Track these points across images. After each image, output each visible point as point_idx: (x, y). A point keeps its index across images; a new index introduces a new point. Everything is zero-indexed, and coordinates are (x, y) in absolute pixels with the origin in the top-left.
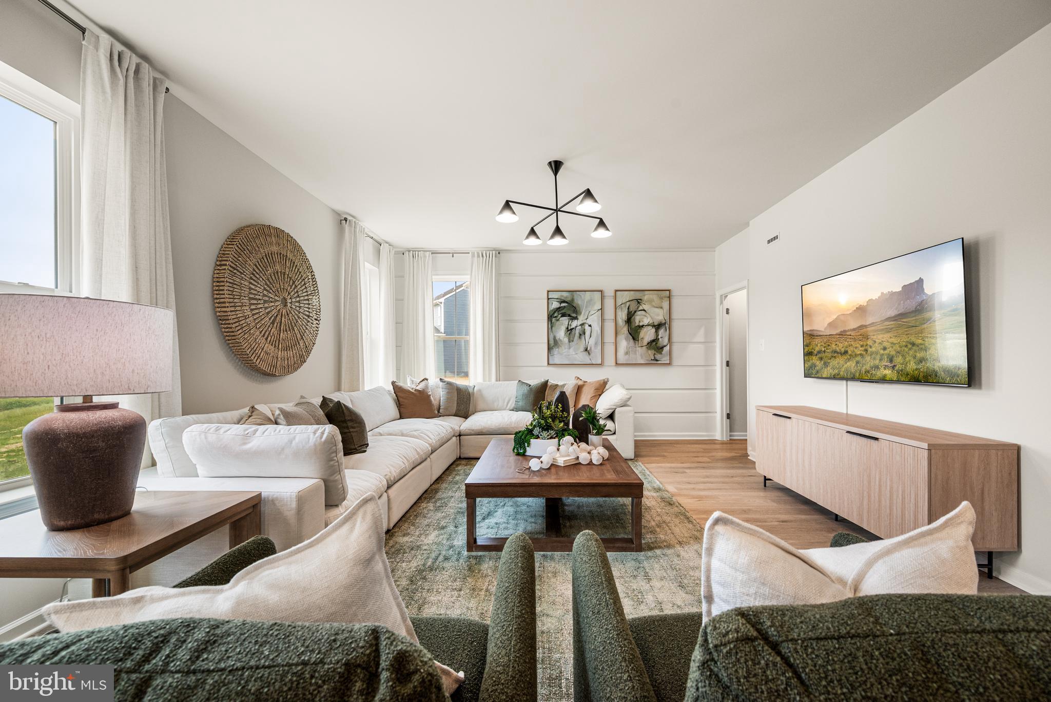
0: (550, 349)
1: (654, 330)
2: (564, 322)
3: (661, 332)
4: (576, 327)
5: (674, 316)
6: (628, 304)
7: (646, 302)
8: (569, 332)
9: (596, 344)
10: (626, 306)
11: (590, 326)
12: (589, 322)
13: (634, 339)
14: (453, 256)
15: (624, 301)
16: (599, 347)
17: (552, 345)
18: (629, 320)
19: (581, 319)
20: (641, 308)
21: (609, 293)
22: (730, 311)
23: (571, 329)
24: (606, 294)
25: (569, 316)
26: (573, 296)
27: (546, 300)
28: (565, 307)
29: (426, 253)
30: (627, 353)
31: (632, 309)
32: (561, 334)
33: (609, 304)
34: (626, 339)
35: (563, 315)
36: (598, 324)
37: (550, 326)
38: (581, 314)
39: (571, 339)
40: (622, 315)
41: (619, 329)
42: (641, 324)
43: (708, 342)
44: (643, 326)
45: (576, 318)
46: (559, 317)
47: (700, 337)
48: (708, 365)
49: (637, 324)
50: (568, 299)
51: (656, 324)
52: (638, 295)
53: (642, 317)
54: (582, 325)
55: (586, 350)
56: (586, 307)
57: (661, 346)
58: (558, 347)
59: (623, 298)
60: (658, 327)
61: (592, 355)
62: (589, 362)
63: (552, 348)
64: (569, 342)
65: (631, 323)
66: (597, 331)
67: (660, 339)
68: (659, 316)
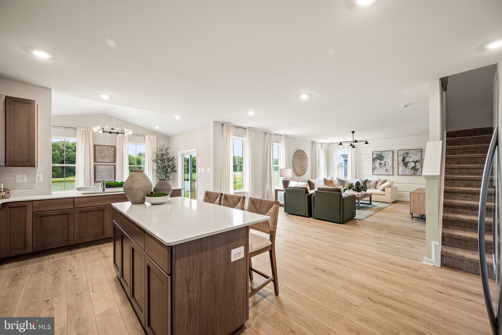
0: (373, 170)
1: (414, 163)
2: (378, 161)
3: (417, 164)
4: (383, 163)
5: (423, 158)
6: (403, 155)
7: (411, 153)
9: (390, 168)
11: (388, 162)
12: (387, 161)
13: (405, 166)
15: (401, 154)
16: (392, 169)
18: (403, 160)
19: (384, 160)
20: (408, 156)
21: (396, 151)
23: (381, 164)
24: (394, 152)
25: (380, 159)
26: (382, 153)
27: (372, 155)
28: (379, 157)
30: (402, 171)
31: (405, 156)
32: (377, 165)
33: (396, 155)
34: (402, 166)
35: (378, 159)
36: (391, 162)
37: (373, 163)
38: (384, 158)
39: (381, 167)
40: (401, 159)
41: (400, 163)
42: (408, 161)
44: (409, 162)
45: (383, 160)
46: (376, 160)
49: (407, 161)
50: (380, 154)
51: (415, 161)
52: (407, 151)
53: (409, 159)
54: (385, 162)
55: (386, 170)
56: (386, 156)
57: (417, 169)
58: (376, 169)
60: (416, 162)
61: (389, 172)
62: (387, 174)
63: (374, 170)
64: (380, 168)
65: (404, 161)
66: (391, 164)
67: (417, 166)
68: (416, 158)
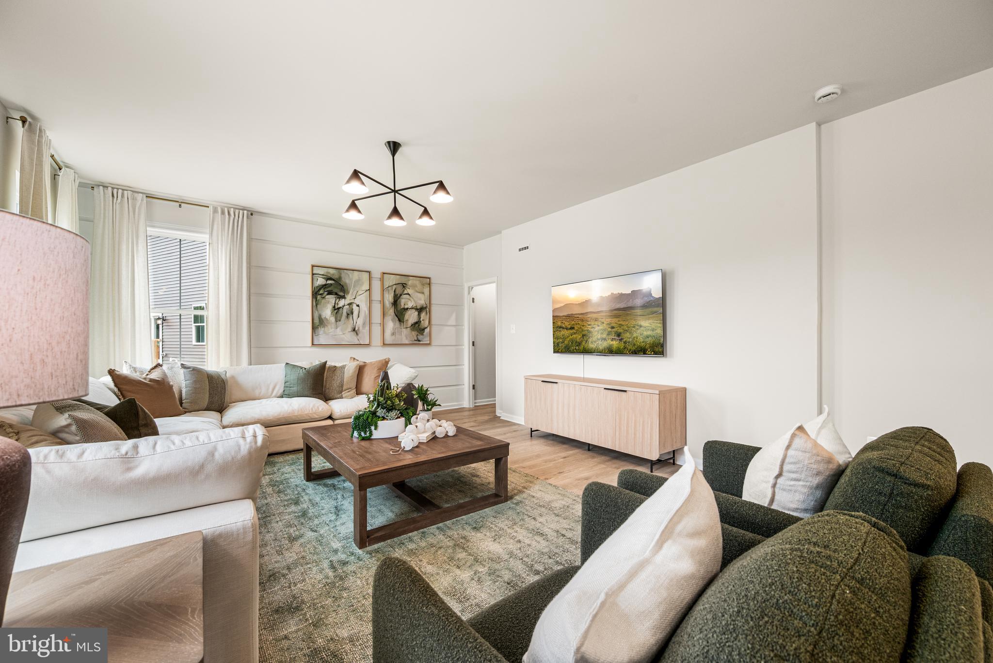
0: (314, 328)
1: (417, 313)
2: (331, 300)
3: (423, 315)
4: (343, 306)
5: (433, 302)
6: (394, 287)
7: (410, 286)
8: (336, 311)
9: (364, 324)
10: (392, 289)
11: (358, 306)
12: (357, 301)
13: (400, 320)
14: (180, 206)
15: (391, 284)
16: (367, 328)
17: (317, 324)
18: (395, 303)
19: (349, 298)
20: (406, 292)
21: (376, 275)
22: (475, 300)
23: (339, 308)
24: (373, 275)
25: (336, 294)
26: (341, 274)
27: (310, 276)
28: (331, 284)
29: (136, 195)
30: (393, 334)
31: (398, 292)
32: (327, 312)
33: (377, 286)
34: (393, 320)
35: (330, 293)
36: (366, 304)
37: (314, 304)
38: (348, 293)
39: (338, 318)
40: (389, 298)
41: (386, 310)
42: (406, 307)
43: (458, 325)
44: (407, 309)
45: (344, 297)
46: (324, 295)
47: (452, 321)
48: (458, 344)
49: (402, 307)
50: (336, 277)
51: (418, 307)
52: (403, 280)
53: (407, 300)
54: (350, 304)
55: (354, 330)
56: (354, 286)
57: (422, 328)
58: (324, 327)
59: (390, 281)
60: (420, 310)
61: (360, 335)
62: (357, 342)
63: (317, 328)
64: (336, 321)
65: (397, 305)
66: (365, 312)
67: (422, 322)
68: (421, 301)
